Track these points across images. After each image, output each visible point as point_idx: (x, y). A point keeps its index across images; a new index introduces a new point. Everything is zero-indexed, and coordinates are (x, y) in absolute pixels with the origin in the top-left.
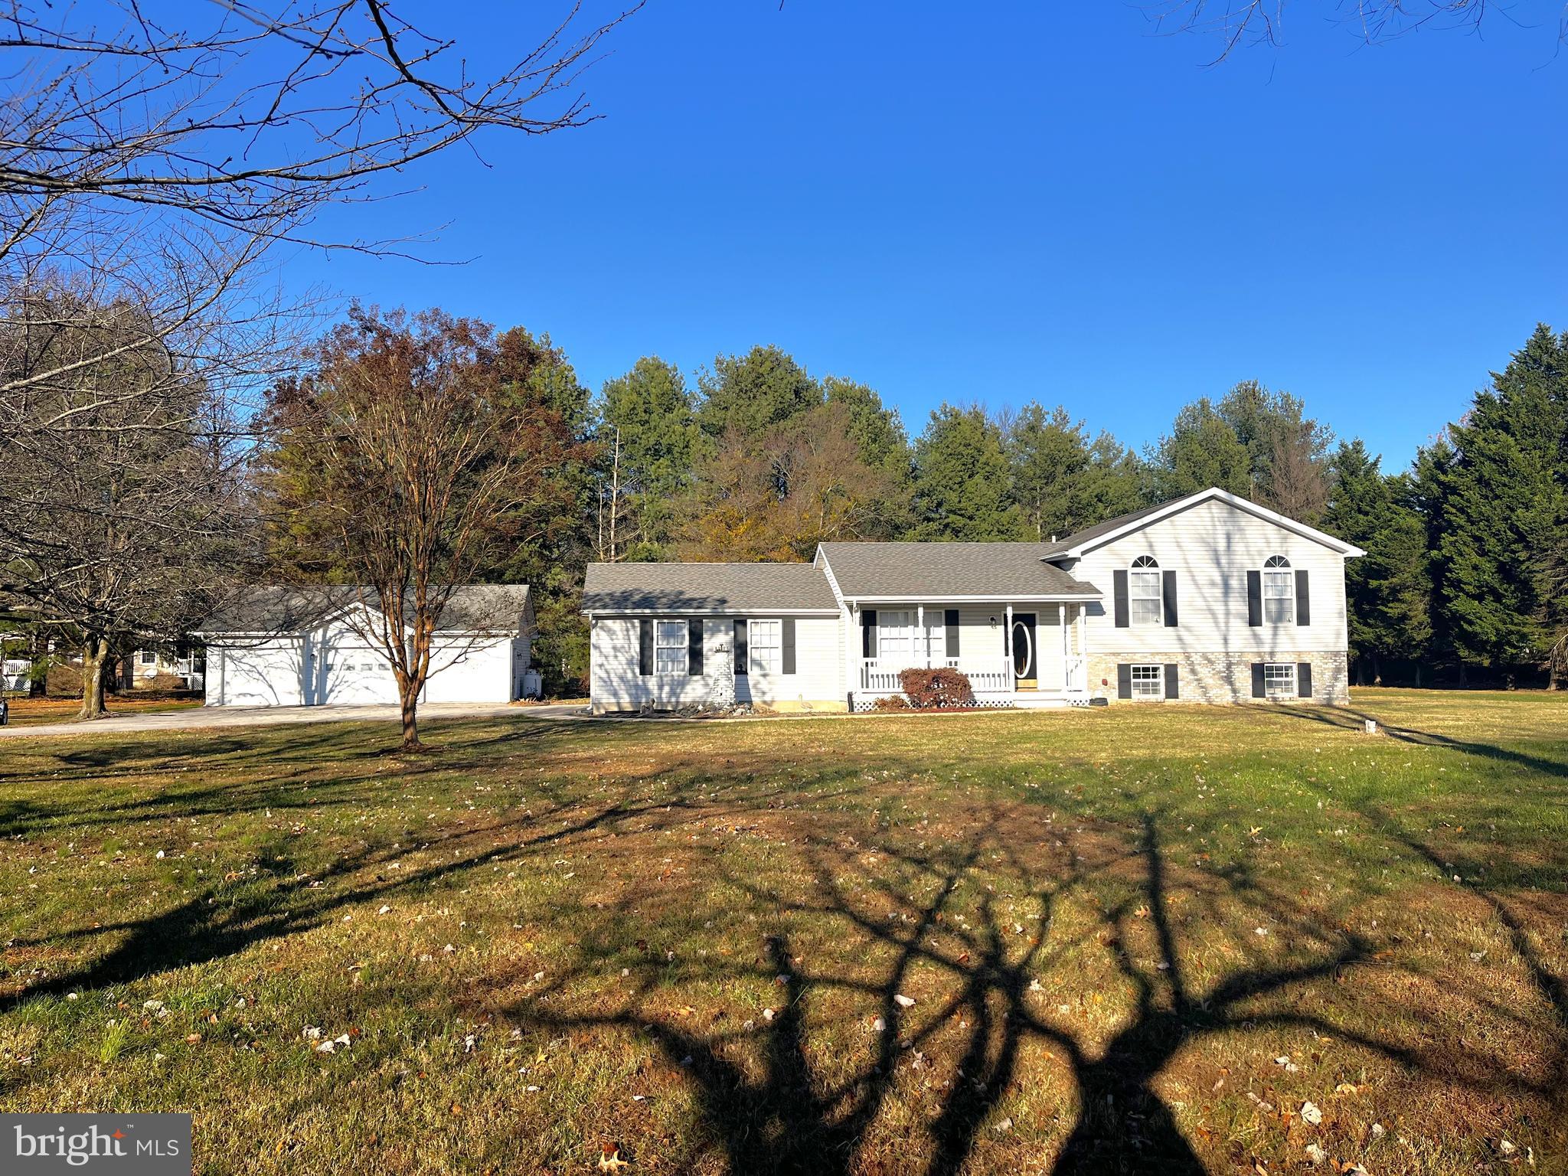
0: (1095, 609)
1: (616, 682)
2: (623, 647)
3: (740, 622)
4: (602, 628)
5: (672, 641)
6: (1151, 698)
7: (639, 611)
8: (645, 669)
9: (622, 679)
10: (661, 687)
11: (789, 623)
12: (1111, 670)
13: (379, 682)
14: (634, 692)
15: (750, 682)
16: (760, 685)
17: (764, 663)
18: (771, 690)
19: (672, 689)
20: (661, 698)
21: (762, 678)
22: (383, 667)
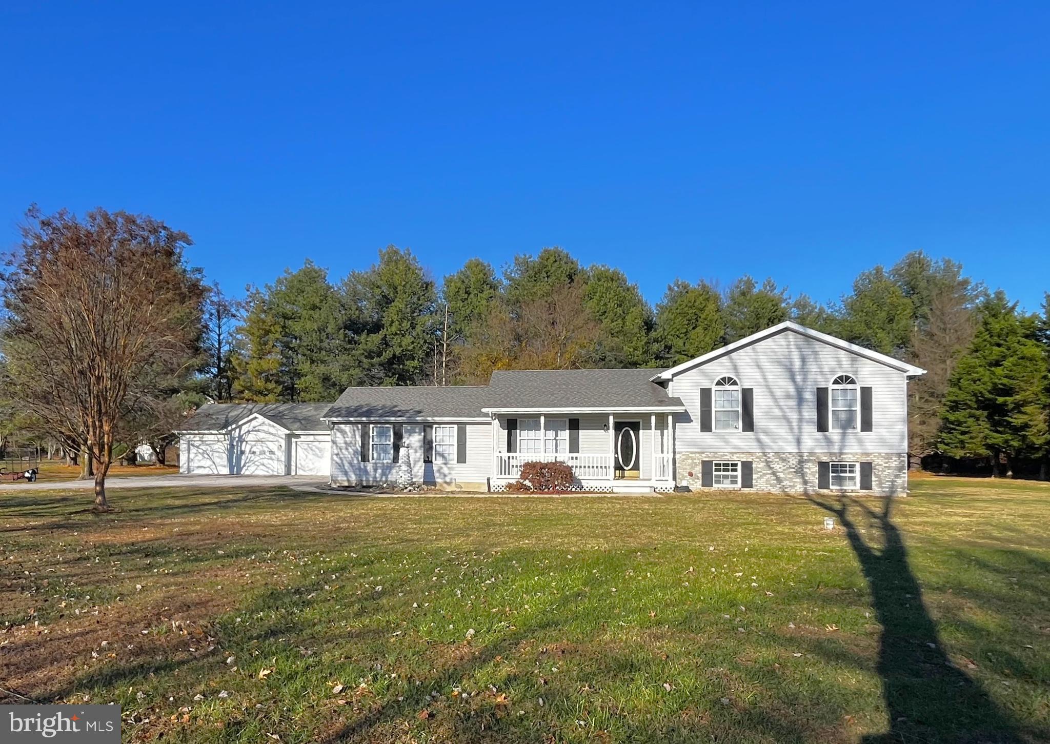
0: (682, 418)
1: (347, 466)
2: (351, 443)
3: (427, 427)
4: (337, 430)
5: (384, 438)
6: (730, 487)
7: (359, 419)
8: (365, 458)
9: (351, 464)
10: (375, 470)
11: (462, 427)
12: (696, 465)
13: (270, 461)
14: (358, 473)
15: (435, 468)
16: (442, 471)
17: (446, 455)
18: (450, 473)
19: (382, 471)
20: (375, 477)
21: (443, 466)
22: (272, 452)
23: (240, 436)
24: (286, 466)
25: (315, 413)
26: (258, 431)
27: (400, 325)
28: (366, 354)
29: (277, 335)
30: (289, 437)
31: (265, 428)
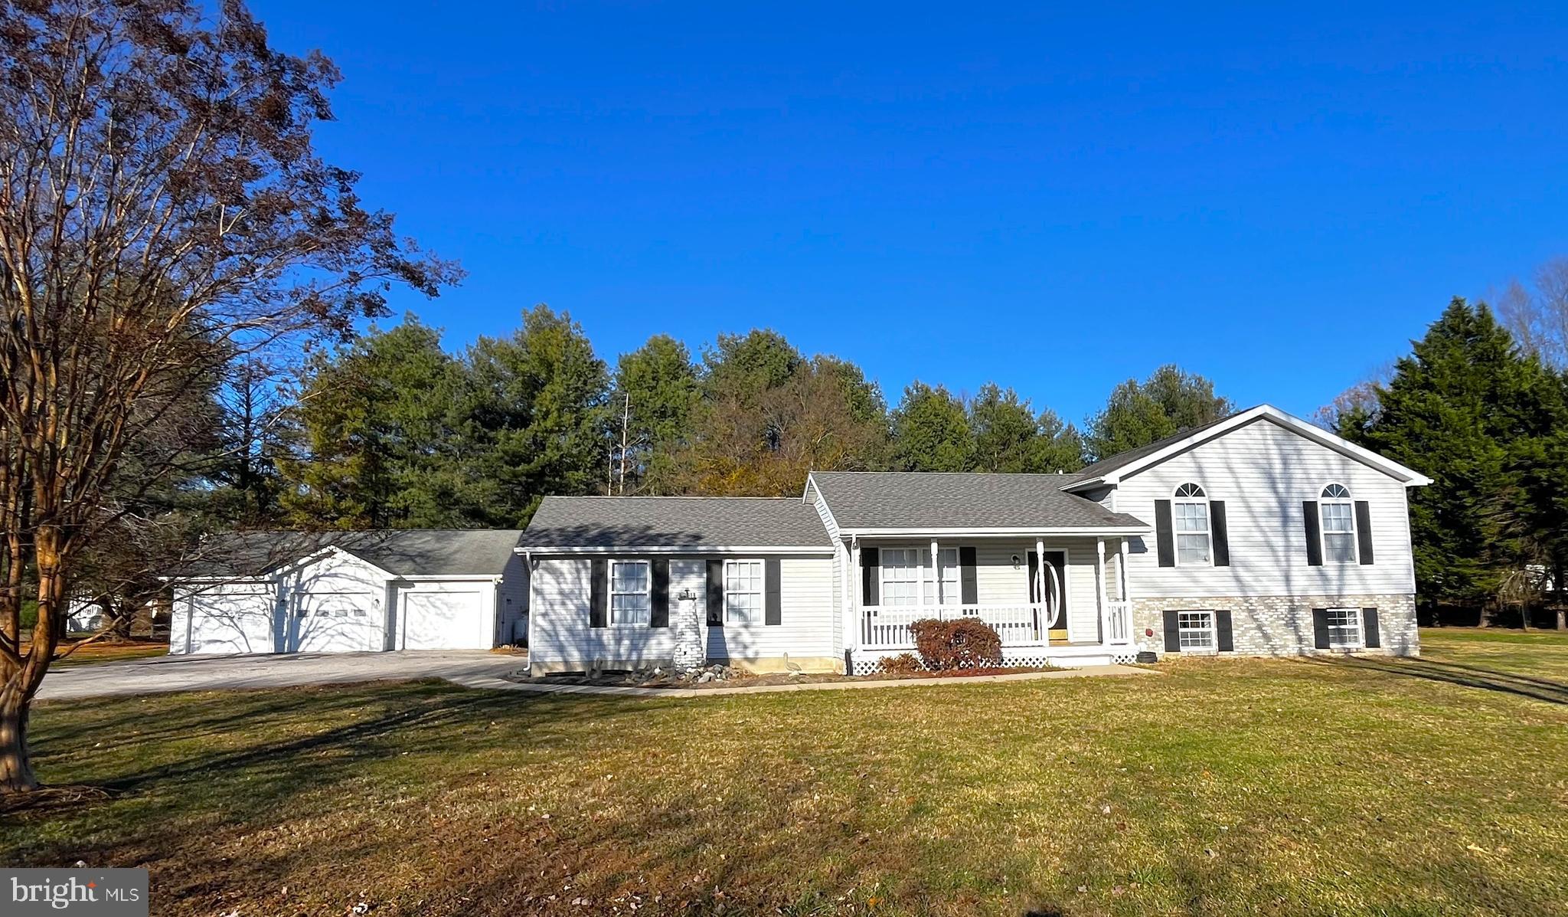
0: (1137, 546)
1: (563, 635)
2: (572, 592)
3: (712, 563)
4: (545, 569)
5: (633, 584)
6: (1201, 650)
7: (591, 548)
8: (597, 619)
9: (571, 631)
10: (618, 641)
11: (773, 564)
12: (1156, 618)
13: (356, 628)
14: (585, 648)
15: (728, 634)
16: (740, 639)
17: (745, 611)
18: (753, 643)
19: (632, 644)
20: (619, 655)
21: (742, 630)
22: (360, 612)
23: (299, 586)
24: (386, 635)
25: (438, 545)
26: (335, 575)
27: (560, 417)
28: (507, 458)
29: (357, 424)
30: (392, 586)
31: (349, 570)
